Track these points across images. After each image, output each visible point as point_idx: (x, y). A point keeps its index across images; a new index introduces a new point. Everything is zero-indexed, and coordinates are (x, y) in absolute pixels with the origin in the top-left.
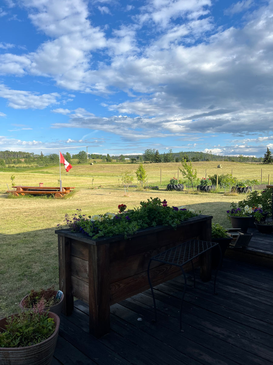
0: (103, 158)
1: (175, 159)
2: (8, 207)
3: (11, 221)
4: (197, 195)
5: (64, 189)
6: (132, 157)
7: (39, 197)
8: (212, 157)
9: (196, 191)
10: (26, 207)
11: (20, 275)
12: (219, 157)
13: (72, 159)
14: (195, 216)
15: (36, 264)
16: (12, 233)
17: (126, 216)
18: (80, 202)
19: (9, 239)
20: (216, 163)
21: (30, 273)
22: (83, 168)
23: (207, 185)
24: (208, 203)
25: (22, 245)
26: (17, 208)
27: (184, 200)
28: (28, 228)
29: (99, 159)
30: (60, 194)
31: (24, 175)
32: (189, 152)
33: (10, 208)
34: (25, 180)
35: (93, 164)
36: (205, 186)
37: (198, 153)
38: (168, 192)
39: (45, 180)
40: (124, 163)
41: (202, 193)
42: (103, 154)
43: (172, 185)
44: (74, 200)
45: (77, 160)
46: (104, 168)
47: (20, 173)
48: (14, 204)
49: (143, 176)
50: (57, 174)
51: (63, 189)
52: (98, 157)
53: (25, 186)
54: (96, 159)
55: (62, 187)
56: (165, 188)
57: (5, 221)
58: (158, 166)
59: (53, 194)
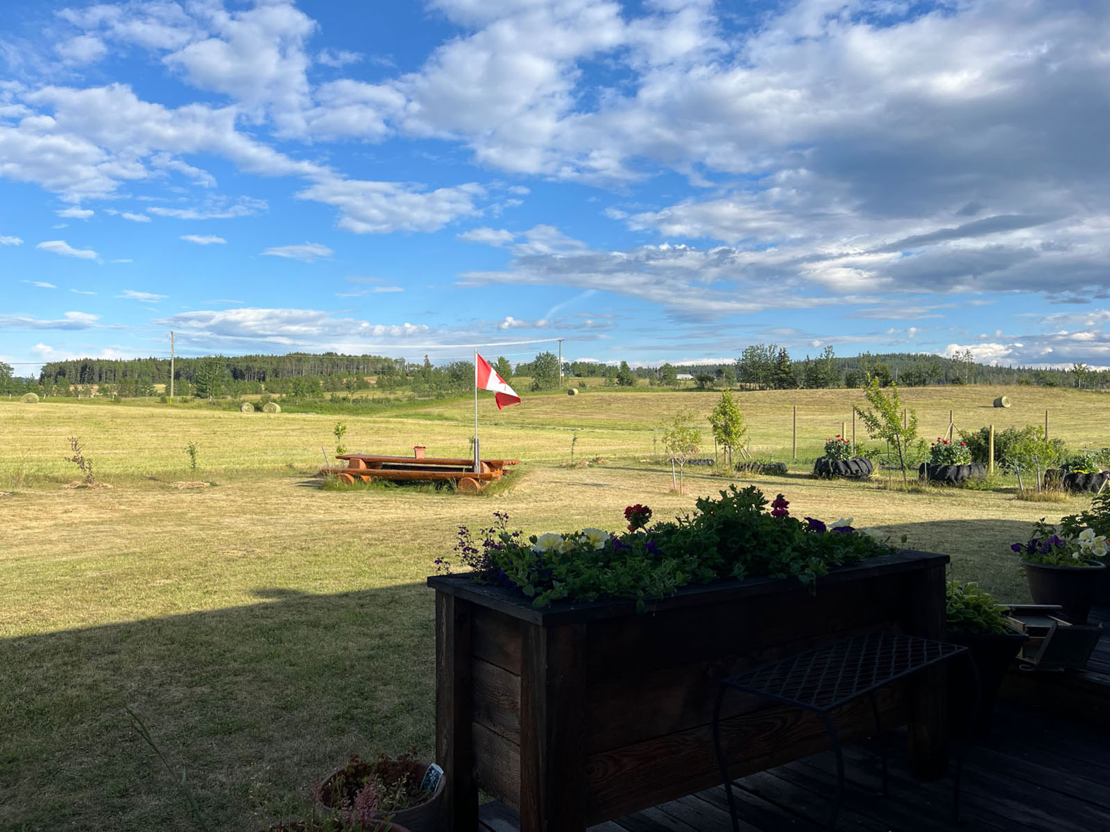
0: (608, 374)
1: (844, 377)
2: (321, 516)
3: (328, 556)
4: (920, 496)
5: (485, 465)
6: (702, 372)
7: (411, 488)
8: (974, 370)
9: (916, 482)
10: (373, 517)
11: (338, 717)
12: (999, 370)
13: (513, 376)
14: (888, 553)
15: (388, 687)
16: (325, 592)
17: (646, 541)
18: (532, 505)
19: (316, 608)
20: (988, 391)
21: (367, 714)
22: (548, 404)
23: (952, 462)
24: (954, 522)
25: (351, 627)
26: (347, 517)
27: (873, 511)
28: (373, 578)
29: (596, 376)
30: (474, 481)
31: (372, 425)
32: (893, 356)
33: (328, 517)
34: (376, 438)
35: (576, 391)
36: (947, 468)
37: (924, 357)
38: (819, 482)
39: (433, 437)
40: (675, 390)
41: (935, 490)
42: (609, 363)
43: (831, 461)
44: (516, 499)
45: (528, 381)
46: (610, 404)
47: (363, 418)
48: (340, 507)
49: (733, 429)
50: (468, 422)
51: (482, 465)
52: (592, 370)
53: (375, 454)
54: (588, 376)
55: (481, 459)
56: (809, 469)
57: (310, 556)
58: (784, 401)
59: (452, 479)
